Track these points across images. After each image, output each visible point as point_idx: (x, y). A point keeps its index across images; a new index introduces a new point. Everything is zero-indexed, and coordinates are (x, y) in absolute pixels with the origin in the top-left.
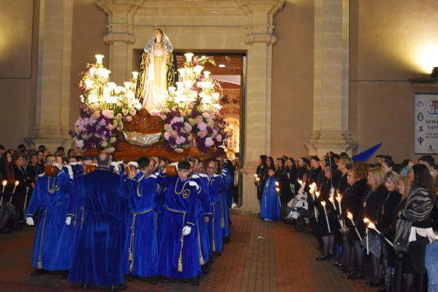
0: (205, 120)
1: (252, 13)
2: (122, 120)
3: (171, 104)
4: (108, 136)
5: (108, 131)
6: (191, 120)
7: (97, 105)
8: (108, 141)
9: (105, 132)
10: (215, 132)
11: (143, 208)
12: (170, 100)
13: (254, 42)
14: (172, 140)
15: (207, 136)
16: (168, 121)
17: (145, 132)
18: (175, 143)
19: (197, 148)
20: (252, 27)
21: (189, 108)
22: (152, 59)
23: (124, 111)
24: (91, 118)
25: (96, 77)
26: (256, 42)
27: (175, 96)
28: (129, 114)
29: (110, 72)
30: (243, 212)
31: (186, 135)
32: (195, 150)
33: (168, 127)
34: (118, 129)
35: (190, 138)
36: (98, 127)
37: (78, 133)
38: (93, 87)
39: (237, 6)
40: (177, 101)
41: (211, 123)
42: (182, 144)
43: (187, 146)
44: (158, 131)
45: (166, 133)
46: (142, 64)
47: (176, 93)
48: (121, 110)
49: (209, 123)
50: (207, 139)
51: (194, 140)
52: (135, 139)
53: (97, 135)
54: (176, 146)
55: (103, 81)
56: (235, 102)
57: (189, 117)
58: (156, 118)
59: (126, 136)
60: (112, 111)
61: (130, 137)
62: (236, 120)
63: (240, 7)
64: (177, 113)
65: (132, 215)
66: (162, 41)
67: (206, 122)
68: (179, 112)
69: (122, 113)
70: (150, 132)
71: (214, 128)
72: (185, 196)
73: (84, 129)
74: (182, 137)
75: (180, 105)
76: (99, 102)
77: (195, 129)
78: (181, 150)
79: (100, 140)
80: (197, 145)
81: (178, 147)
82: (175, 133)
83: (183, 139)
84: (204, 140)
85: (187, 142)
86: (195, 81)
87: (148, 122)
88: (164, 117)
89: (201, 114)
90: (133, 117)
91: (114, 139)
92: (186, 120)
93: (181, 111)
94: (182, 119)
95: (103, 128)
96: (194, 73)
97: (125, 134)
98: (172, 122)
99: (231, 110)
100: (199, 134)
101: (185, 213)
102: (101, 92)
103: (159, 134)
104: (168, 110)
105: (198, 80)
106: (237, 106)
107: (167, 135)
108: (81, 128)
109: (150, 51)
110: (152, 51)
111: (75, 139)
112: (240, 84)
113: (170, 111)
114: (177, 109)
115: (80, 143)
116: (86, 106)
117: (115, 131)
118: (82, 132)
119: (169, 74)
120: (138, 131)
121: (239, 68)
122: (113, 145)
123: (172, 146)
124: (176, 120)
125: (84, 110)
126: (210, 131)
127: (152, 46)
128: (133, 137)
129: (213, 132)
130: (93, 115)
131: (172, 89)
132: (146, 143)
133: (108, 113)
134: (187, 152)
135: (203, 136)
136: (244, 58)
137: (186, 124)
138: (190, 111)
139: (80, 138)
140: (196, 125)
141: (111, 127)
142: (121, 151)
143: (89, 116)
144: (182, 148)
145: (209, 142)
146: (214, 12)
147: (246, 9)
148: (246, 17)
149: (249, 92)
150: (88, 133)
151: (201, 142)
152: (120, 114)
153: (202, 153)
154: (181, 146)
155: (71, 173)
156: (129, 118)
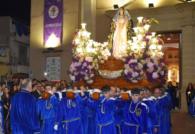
0: (152, 61)
1: (184, 11)
2: (98, 62)
3: (129, 51)
4: (88, 73)
5: (88, 70)
6: (142, 61)
7: (82, 54)
8: (89, 76)
9: (87, 71)
10: (159, 69)
11: (107, 122)
12: (129, 48)
13: (185, 25)
14: (130, 74)
15: (154, 72)
16: (126, 62)
17: (112, 70)
18: (132, 77)
19: (147, 79)
20: (184, 18)
21: (141, 53)
22: (118, 25)
23: (99, 57)
24: (79, 62)
25: (81, 37)
26: (187, 25)
27: (131, 46)
28: (102, 59)
29: (91, 34)
30: (182, 112)
31: (139, 71)
32: (145, 81)
33: (127, 66)
34: (96, 68)
35: (142, 73)
36: (83, 68)
37: (72, 72)
38: (80, 43)
39: (175, 8)
40: (133, 49)
41: (156, 63)
42: (136, 77)
43: (140, 79)
44: (121, 69)
45: (125, 70)
46: (112, 28)
47: (132, 44)
48: (97, 56)
49: (155, 63)
50: (153, 73)
51: (145, 75)
52: (105, 74)
53: (81, 72)
54: (132, 78)
55: (86, 39)
56: (176, 57)
57: (141, 59)
58: (120, 61)
59: (100, 73)
60: (92, 58)
61: (103, 73)
62: (176, 66)
63: (177, 9)
64: (133, 57)
65: (99, 126)
66: (123, 14)
67: (153, 62)
68: (134, 56)
69: (98, 59)
70: (116, 70)
71: (159, 66)
72: (138, 114)
73: (75, 69)
74: (136, 73)
75: (135, 52)
76: (84, 52)
77: (145, 67)
78: (135, 81)
79: (84, 76)
80: (147, 77)
81: (134, 79)
82: (131, 70)
83: (137, 74)
84: (151, 74)
85: (140, 76)
86: (145, 35)
87: (115, 63)
88: (124, 60)
89: (149, 57)
90: (105, 61)
91: (92, 75)
92: (139, 61)
93: (135, 55)
94: (136, 61)
95: (86, 68)
96: (144, 30)
97: (99, 71)
98: (129, 63)
99: (174, 61)
100: (148, 70)
101: (138, 126)
102: (85, 46)
103: (121, 71)
104: (127, 55)
105: (146, 35)
106: (178, 59)
107: (126, 72)
108: (73, 68)
109: (116, 21)
110: (118, 20)
111: (70, 75)
112: (178, 48)
113: (128, 56)
114: (132, 54)
115: (73, 78)
116: (75, 55)
117: (93, 70)
118: (74, 71)
119: (129, 33)
120: (108, 69)
121: (178, 40)
122: (92, 78)
123: (130, 79)
124: (132, 61)
125: (74, 58)
126: (155, 68)
127: (118, 18)
128: (104, 73)
129: (158, 69)
130: (80, 60)
131: (130, 42)
132: (112, 77)
133: (89, 59)
134: (140, 82)
135: (151, 72)
136: (181, 34)
137: (139, 64)
138: (141, 55)
139: (73, 75)
140: (146, 64)
141: (90, 67)
142: (97, 82)
143: (78, 61)
144: (136, 80)
145: (155, 75)
146: (164, 13)
147: (181, 10)
148: (181, 14)
149: (183, 51)
150: (77, 71)
151: (149, 75)
152: (96, 59)
153: (151, 83)
154: (136, 78)
155: (61, 97)
156: (102, 62)
